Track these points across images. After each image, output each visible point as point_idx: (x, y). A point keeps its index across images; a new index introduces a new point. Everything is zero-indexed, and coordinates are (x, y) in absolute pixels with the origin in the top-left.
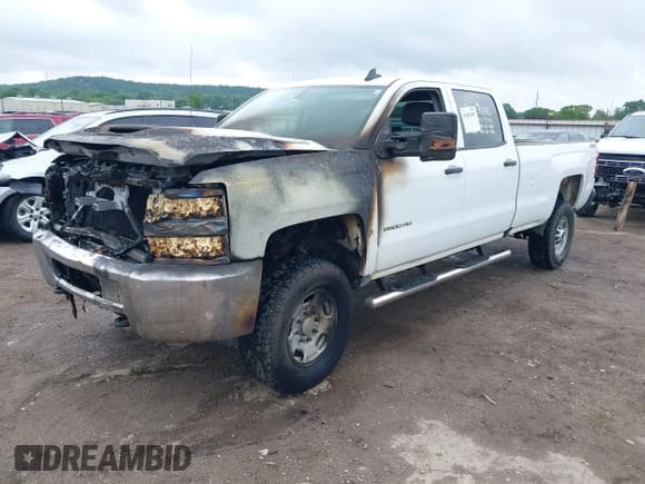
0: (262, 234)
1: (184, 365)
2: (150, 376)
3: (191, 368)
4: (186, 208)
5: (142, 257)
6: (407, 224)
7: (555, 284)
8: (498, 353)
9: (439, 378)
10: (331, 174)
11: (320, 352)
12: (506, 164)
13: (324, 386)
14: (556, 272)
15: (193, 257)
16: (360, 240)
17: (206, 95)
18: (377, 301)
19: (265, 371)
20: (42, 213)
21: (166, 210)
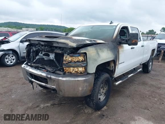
0: (95, 66)
1: (65, 102)
2: (56, 106)
3: (67, 103)
4: (75, 59)
5: (62, 73)
6: (123, 62)
7: (151, 77)
8: (146, 96)
9: (134, 104)
10: (109, 49)
11: (104, 98)
12: (142, 46)
13: (105, 107)
14: (149, 74)
15: (77, 73)
16: (113, 67)
17: (44, 27)
18: (117, 83)
19: (93, 104)
20: (12, 59)
21: (70, 60)
